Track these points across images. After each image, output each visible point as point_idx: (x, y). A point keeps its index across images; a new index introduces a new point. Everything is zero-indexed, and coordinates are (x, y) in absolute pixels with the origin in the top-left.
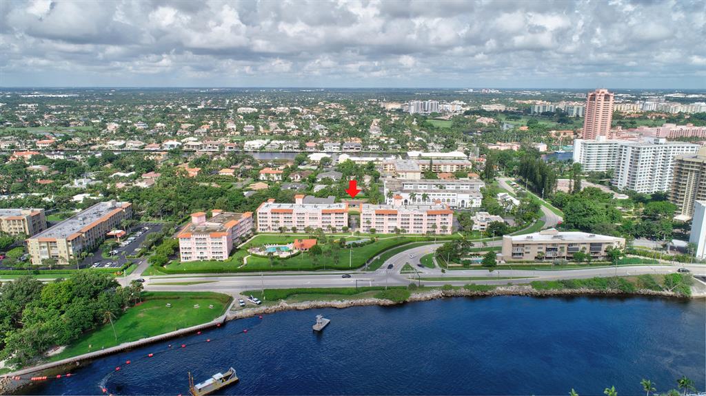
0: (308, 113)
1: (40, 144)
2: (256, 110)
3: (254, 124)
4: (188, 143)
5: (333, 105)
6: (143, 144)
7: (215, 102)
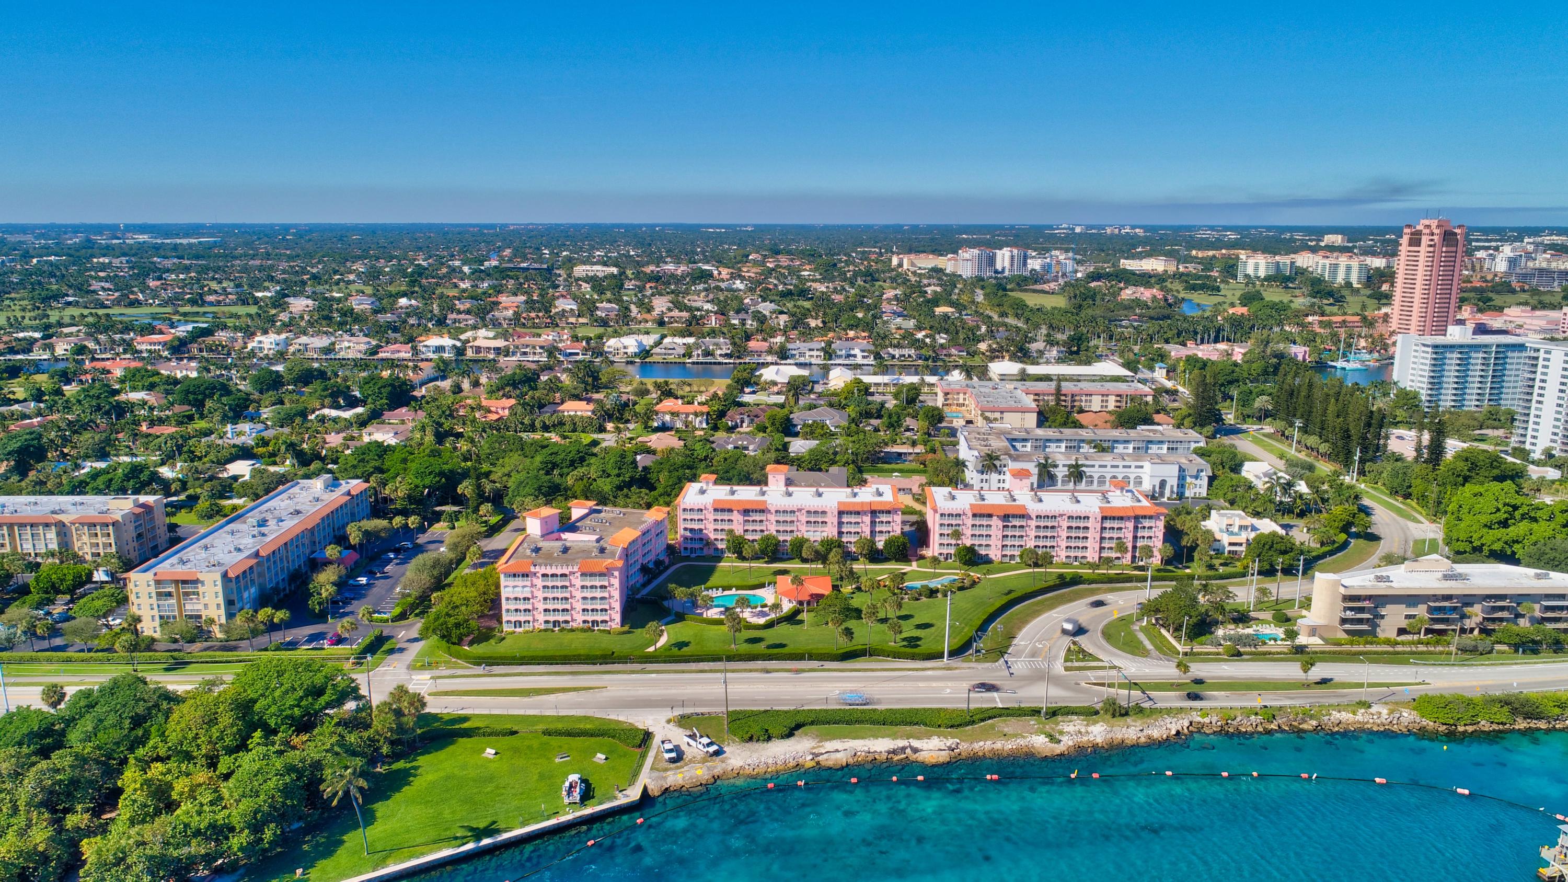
0: (733, 277)
1: (143, 345)
2: (615, 270)
3: (619, 301)
4: (477, 343)
5: (784, 260)
6: (374, 343)
7: (519, 253)
